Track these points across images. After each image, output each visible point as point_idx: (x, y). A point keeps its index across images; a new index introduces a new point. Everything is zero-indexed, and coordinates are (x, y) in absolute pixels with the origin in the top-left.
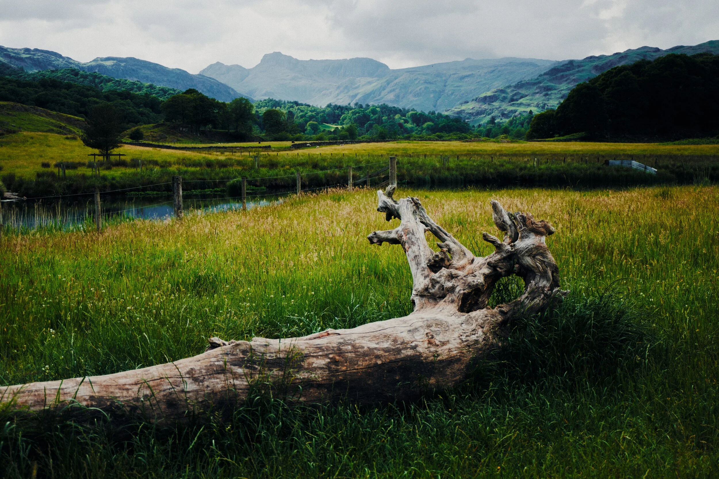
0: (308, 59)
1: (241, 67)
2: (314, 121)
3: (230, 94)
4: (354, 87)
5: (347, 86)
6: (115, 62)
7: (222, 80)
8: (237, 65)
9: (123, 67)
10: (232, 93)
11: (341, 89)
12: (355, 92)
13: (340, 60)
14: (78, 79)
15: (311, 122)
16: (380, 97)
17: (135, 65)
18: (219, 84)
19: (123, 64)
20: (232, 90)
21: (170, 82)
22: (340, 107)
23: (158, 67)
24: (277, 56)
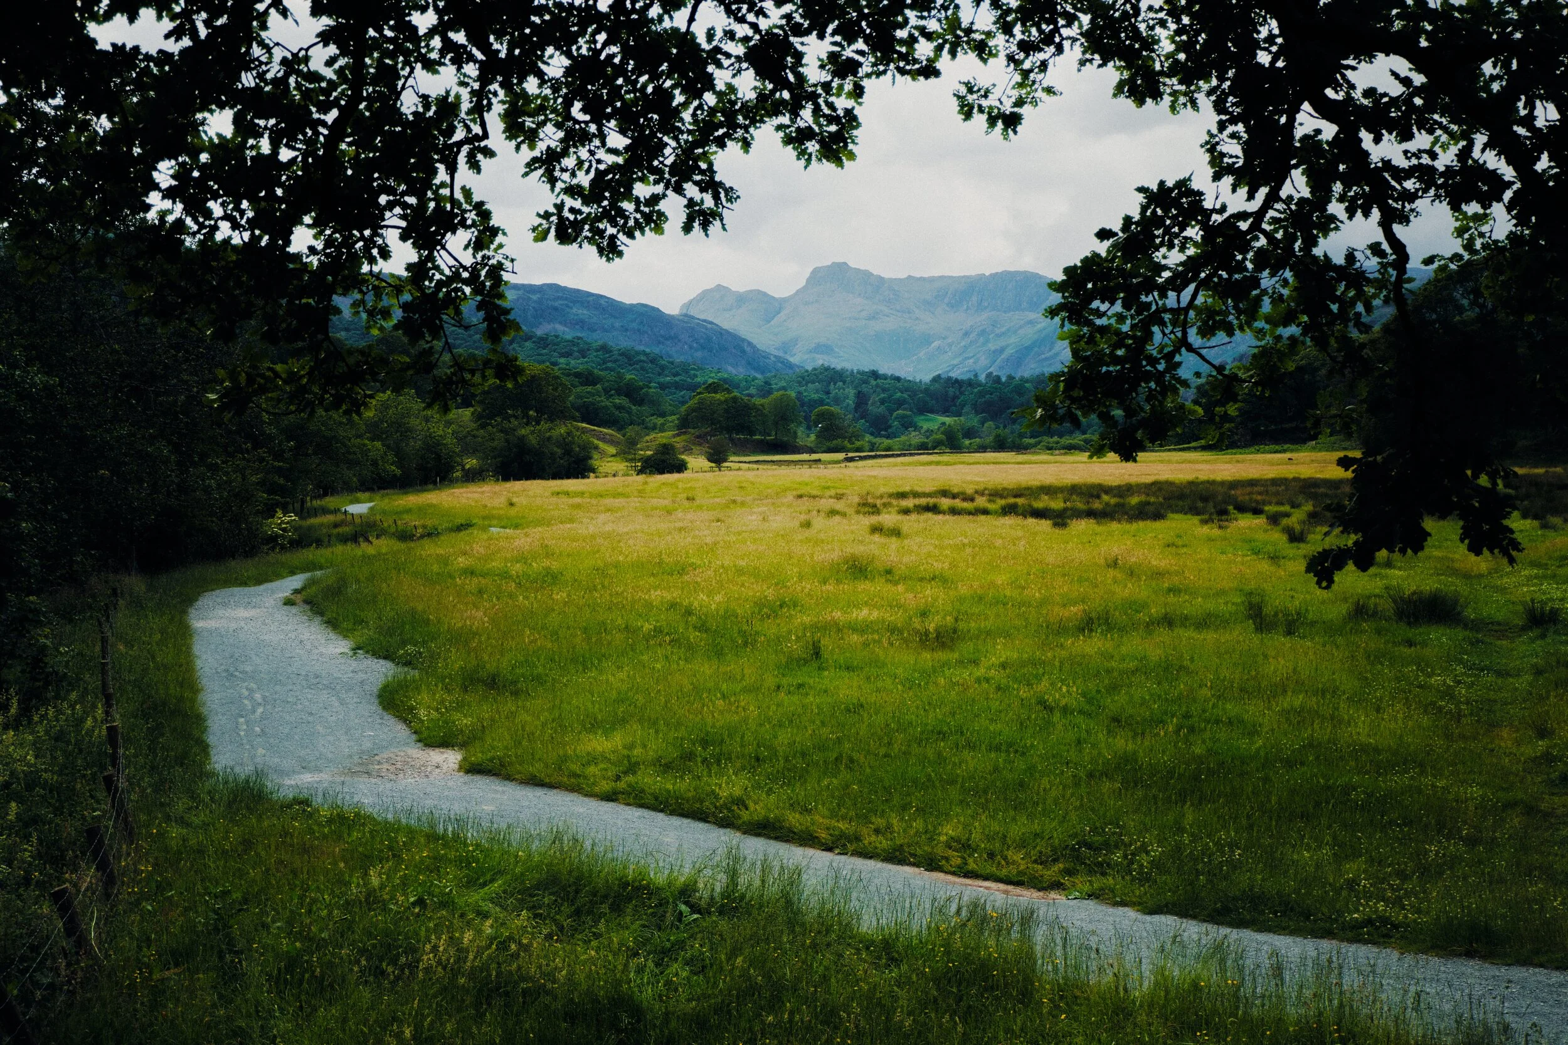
0: (903, 275)
1: (765, 294)
2: (905, 409)
3: (743, 352)
4: (998, 331)
5: (983, 333)
6: (520, 292)
7: (728, 322)
8: (759, 292)
9: (535, 302)
10: (748, 349)
11: (973, 336)
12: (1001, 343)
13: (968, 277)
14: (470, 336)
15: (900, 412)
16: (1053, 351)
17: (559, 298)
18: (722, 333)
19: (535, 297)
20: (750, 344)
21: (627, 330)
22: (957, 381)
23: (602, 302)
24: (839, 270)
